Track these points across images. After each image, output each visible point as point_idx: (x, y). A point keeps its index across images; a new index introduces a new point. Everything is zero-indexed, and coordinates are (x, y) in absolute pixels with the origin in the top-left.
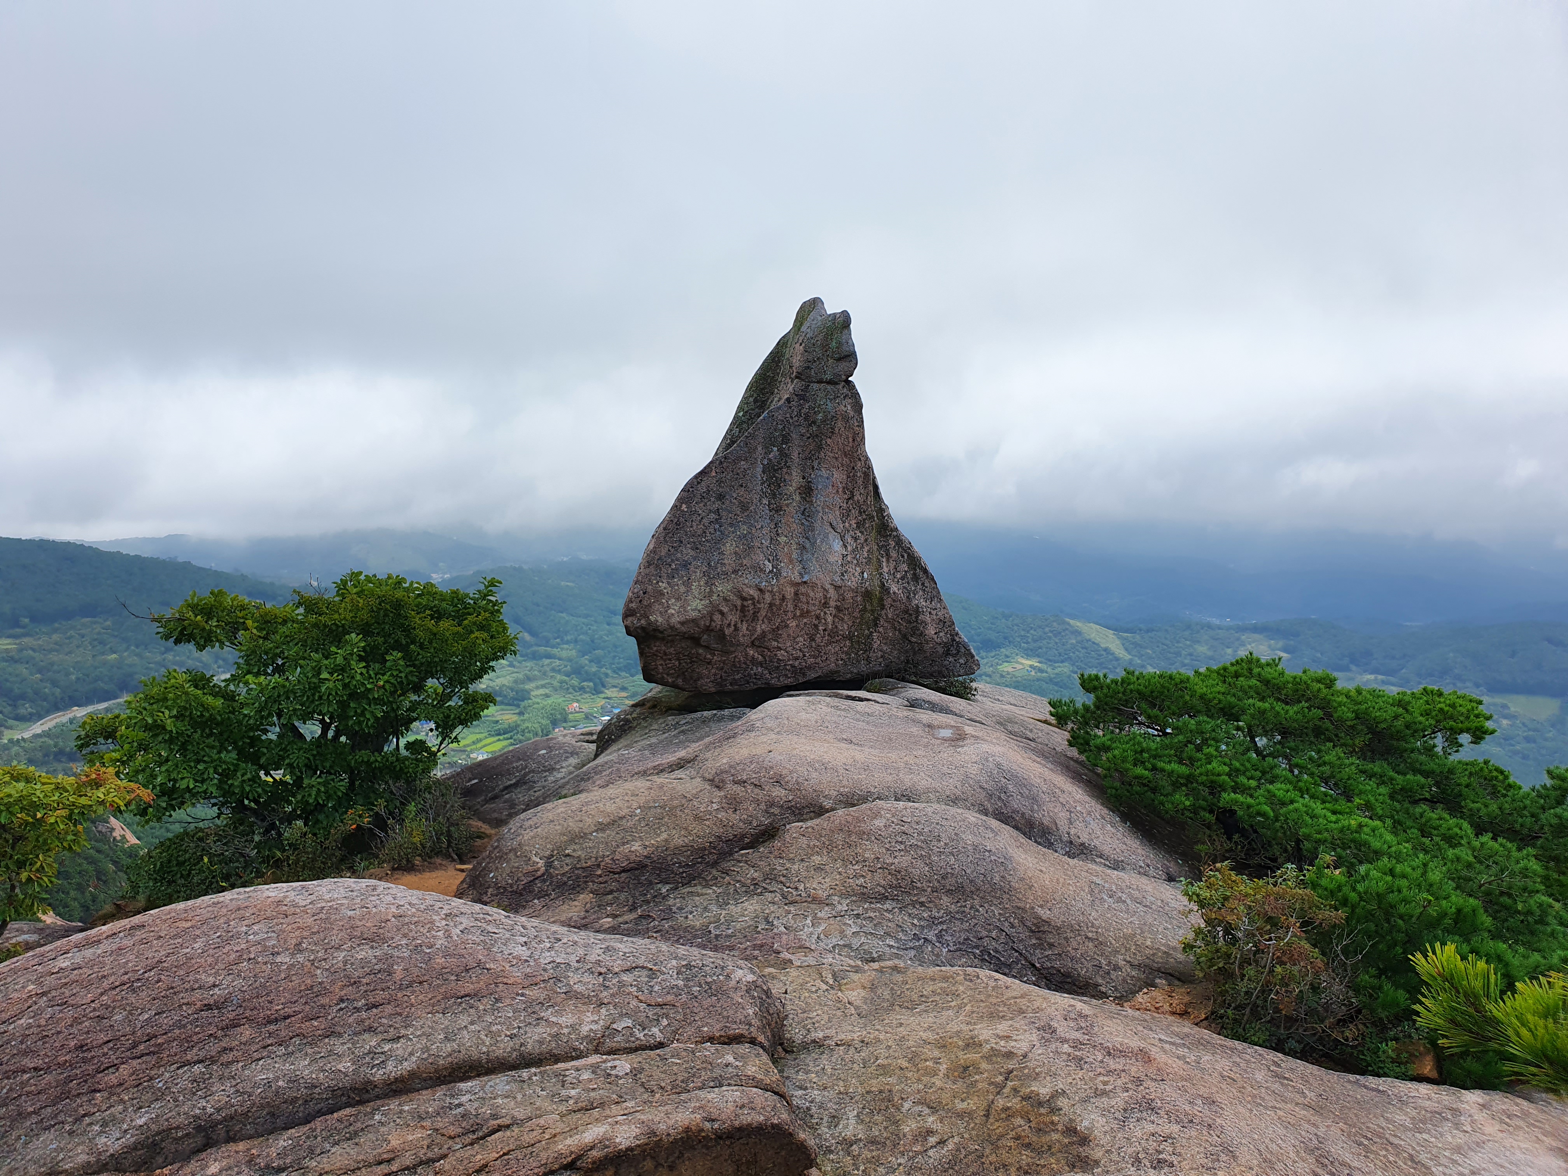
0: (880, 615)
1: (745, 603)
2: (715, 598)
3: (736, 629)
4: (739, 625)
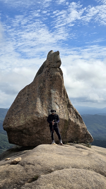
0: (69, 126)
1: (35, 122)
2: (27, 120)
3: (32, 129)
4: (33, 128)
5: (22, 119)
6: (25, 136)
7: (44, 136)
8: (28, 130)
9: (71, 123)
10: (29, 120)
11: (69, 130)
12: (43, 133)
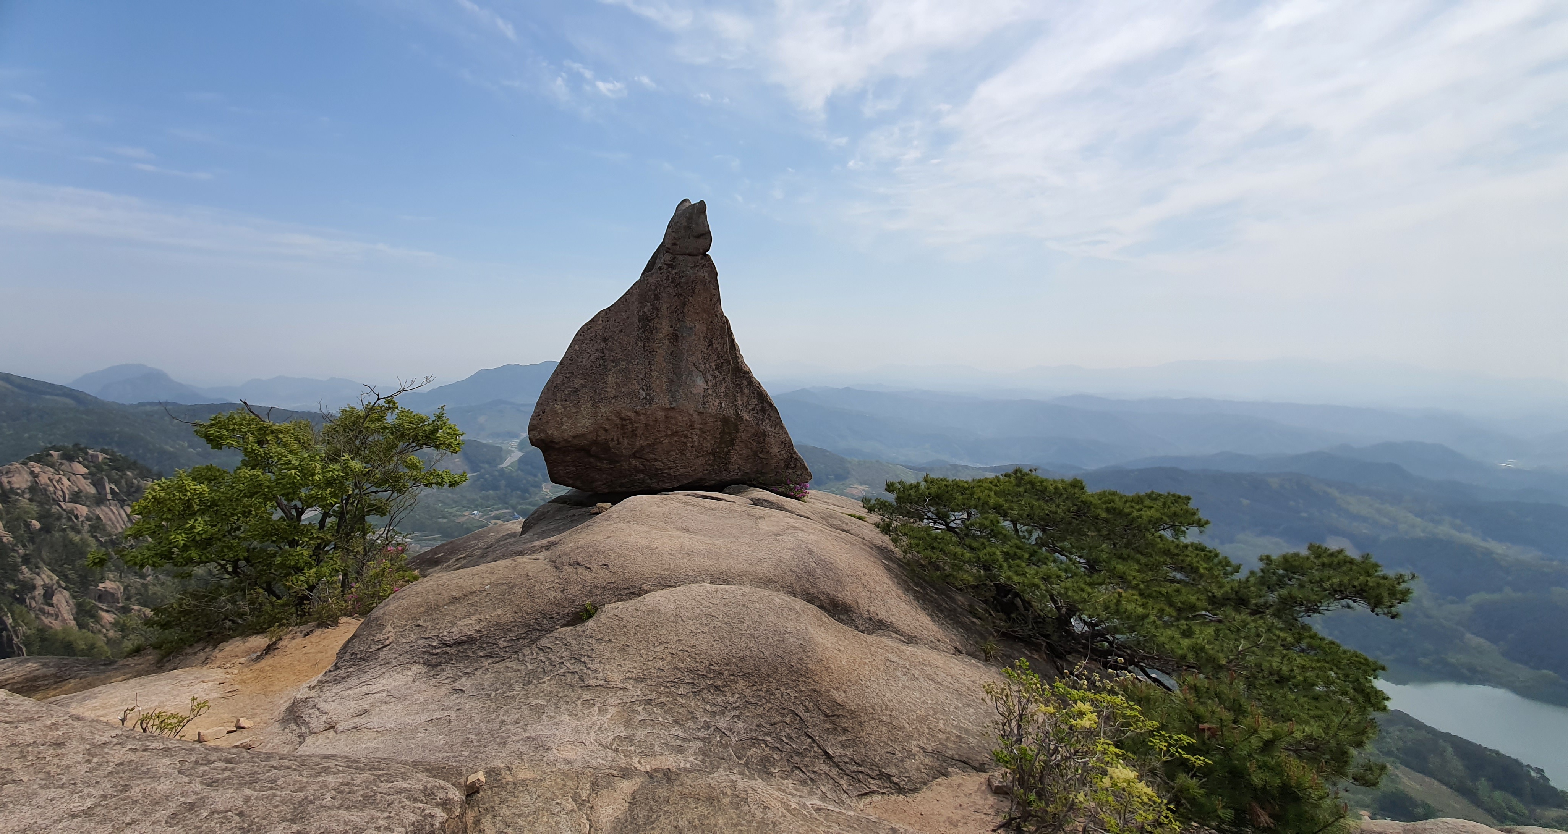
0: (736, 437)
1: (624, 423)
2: (599, 417)
3: (619, 443)
4: (621, 440)
5: (585, 413)
6: (599, 464)
7: (658, 465)
8: (605, 447)
9: (741, 427)
10: (608, 419)
11: (737, 448)
12: (653, 456)
